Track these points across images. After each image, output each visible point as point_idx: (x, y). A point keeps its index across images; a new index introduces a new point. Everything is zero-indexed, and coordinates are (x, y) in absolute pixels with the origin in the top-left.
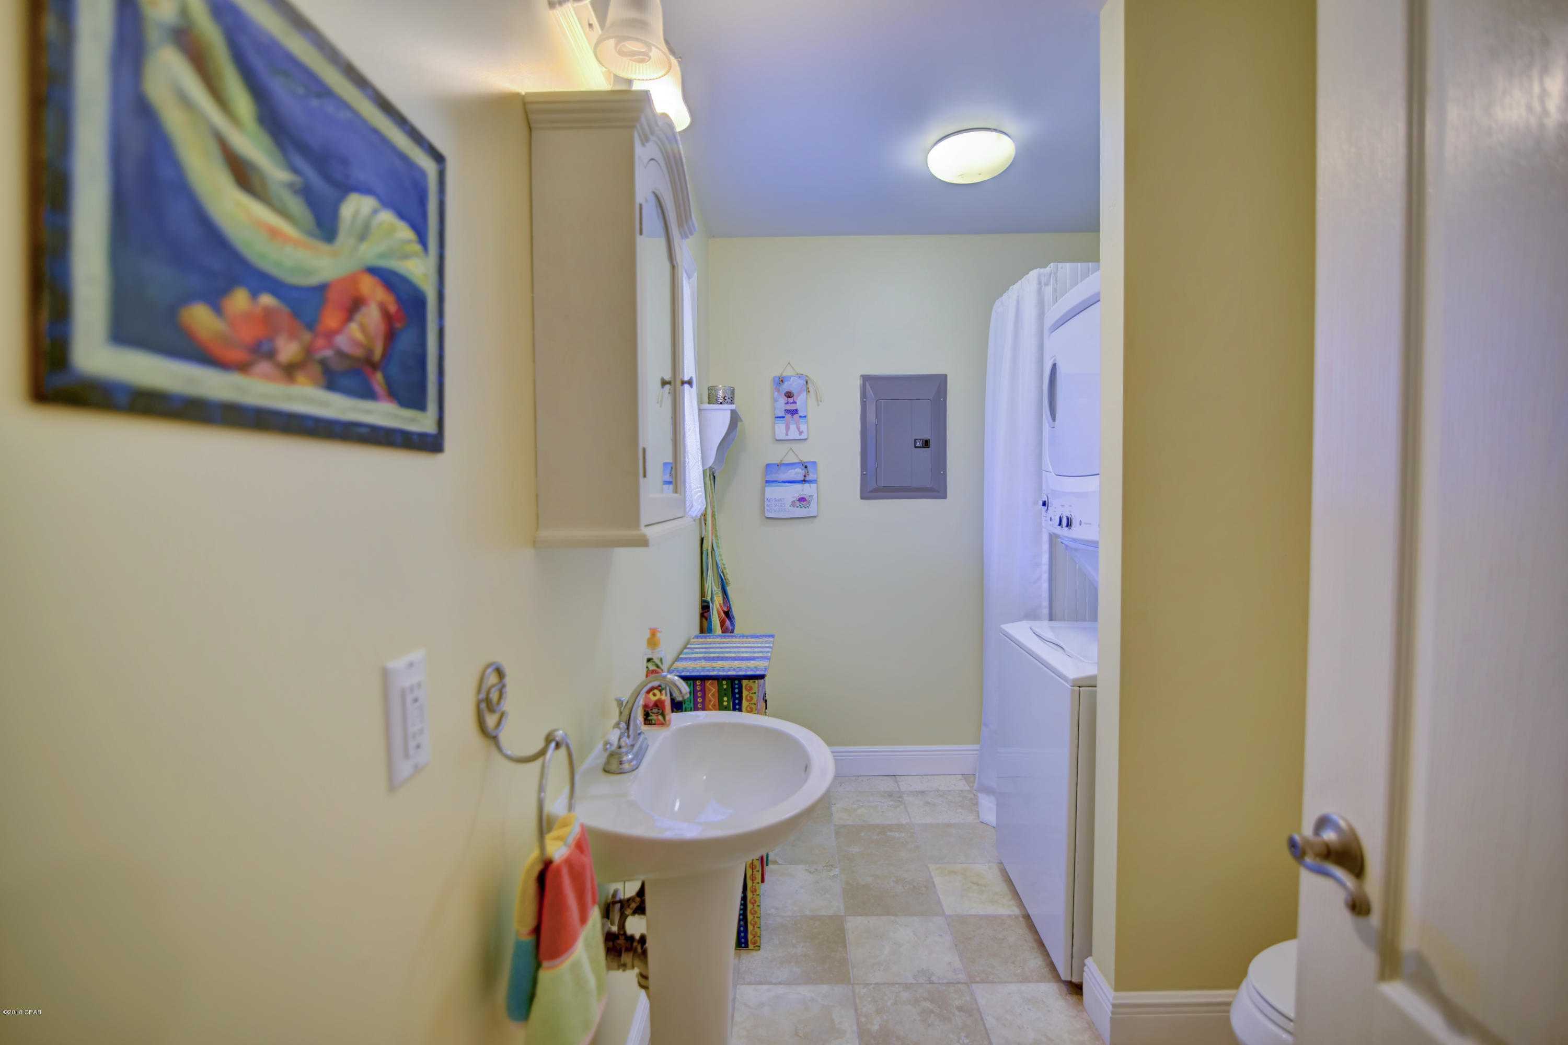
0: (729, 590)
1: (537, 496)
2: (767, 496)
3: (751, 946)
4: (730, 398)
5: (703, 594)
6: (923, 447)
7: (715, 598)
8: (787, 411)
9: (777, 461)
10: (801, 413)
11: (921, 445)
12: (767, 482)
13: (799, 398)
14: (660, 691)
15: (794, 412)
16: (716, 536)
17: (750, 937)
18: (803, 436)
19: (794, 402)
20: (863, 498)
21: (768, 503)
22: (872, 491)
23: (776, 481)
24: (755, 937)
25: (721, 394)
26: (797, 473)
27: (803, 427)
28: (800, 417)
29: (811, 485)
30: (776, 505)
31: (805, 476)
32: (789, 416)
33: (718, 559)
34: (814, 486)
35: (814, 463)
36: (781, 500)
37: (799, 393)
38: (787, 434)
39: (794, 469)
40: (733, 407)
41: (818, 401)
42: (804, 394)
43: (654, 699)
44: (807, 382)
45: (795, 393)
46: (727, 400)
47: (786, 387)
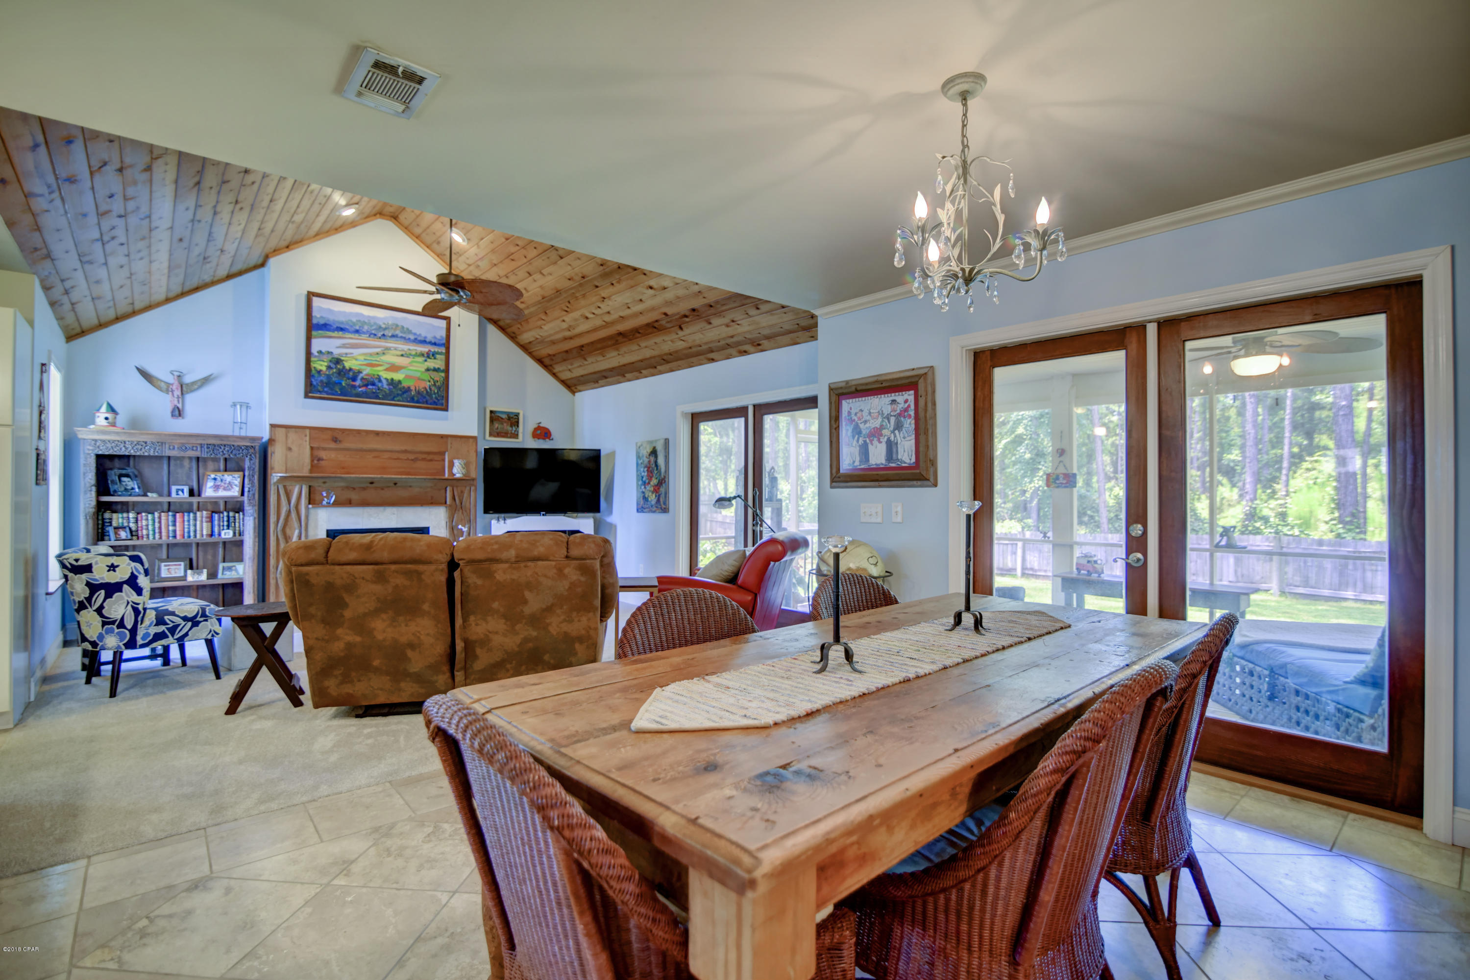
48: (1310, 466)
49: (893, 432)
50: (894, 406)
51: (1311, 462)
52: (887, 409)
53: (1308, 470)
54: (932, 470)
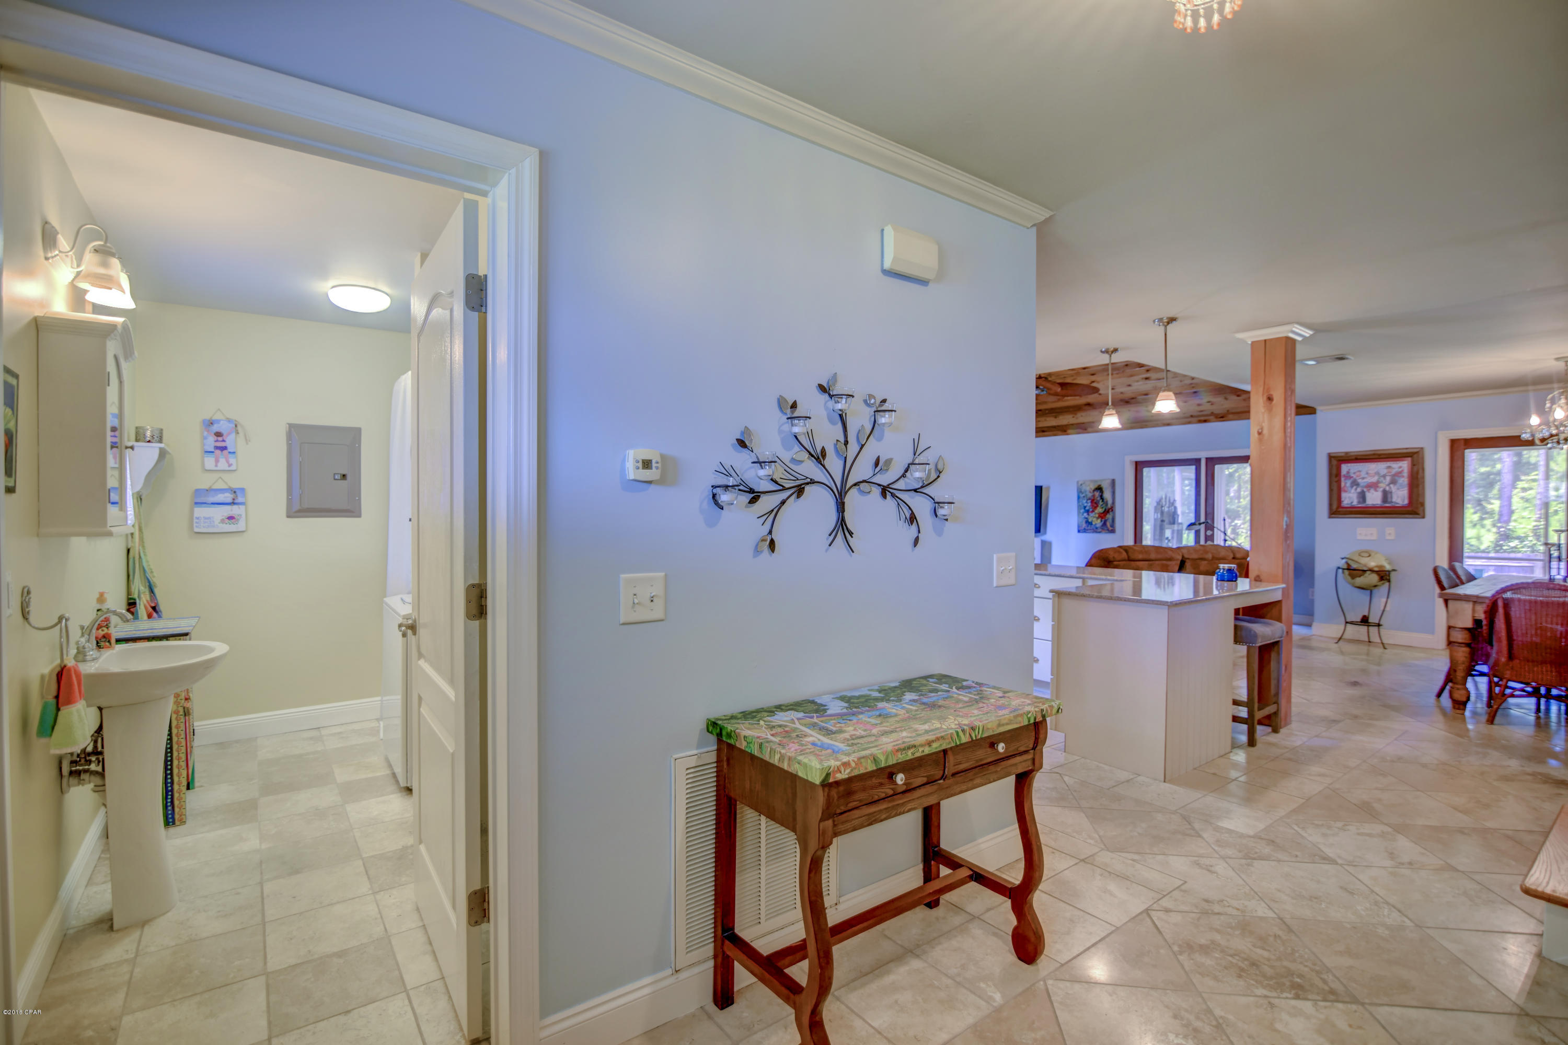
0: (156, 591)
1: (39, 512)
2: (196, 515)
3: (177, 823)
4: (159, 437)
5: (129, 592)
6: (341, 479)
7: (142, 596)
8: (217, 448)
9: (207, 487)
10: (229, 450)
11: (339, 478)
12: (196, 503)
13: (228, 437)
14: (107, 628)
15: (224, 448)
16: (143, 547)
17: (177, 816)
18: (231, 468)
19: (224, 441)
20: (288, 516)
21: (197, 521)
22: (296, 512)
23: (205, 503)
24: (181, 816)
25: (148, 434)
26: (228, 497)
27: (232, 461)
28: (230, 452)
29: (240, 506)
30: (205, 522)
31: (234, 499)
32: (218, 452)
33: (145, 564)
34: (242, 507)
35: (243, 490)
36: (209, 518)
37: (229, 434)
38: (216, 466)
39: (223, 493)
40: (162, 445)
41: (247, 441)
42: (233, 436)
43: (103, 633)
44: (236, 426)
45: (225, 434)
46: (156, 438)
47: (216, 428)
48: (1525, 485)
49: (1388, 485)
50: (1390, 470)
51: (1528, 481)
52: (1384, 472)
53: (1524, 490)
54: (1421, 509)
